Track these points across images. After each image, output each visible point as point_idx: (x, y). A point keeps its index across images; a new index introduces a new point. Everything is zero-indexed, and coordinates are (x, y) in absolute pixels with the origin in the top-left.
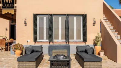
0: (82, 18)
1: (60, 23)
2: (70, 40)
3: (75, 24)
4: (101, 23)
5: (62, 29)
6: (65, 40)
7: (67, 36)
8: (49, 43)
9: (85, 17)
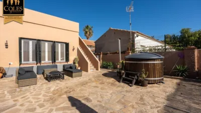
0: (65, 45)
1: (46, 48)
2: (57, 61)
3: (60, 49)
4: (78, 49)
5: (48, 52)
6: (51, 61)
7: (54, 58)
8: (37, 64)
9: (67, 45)
